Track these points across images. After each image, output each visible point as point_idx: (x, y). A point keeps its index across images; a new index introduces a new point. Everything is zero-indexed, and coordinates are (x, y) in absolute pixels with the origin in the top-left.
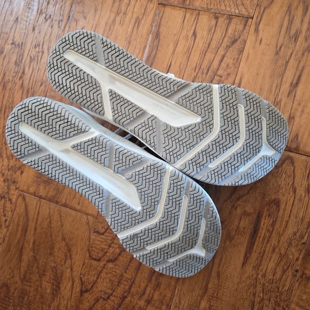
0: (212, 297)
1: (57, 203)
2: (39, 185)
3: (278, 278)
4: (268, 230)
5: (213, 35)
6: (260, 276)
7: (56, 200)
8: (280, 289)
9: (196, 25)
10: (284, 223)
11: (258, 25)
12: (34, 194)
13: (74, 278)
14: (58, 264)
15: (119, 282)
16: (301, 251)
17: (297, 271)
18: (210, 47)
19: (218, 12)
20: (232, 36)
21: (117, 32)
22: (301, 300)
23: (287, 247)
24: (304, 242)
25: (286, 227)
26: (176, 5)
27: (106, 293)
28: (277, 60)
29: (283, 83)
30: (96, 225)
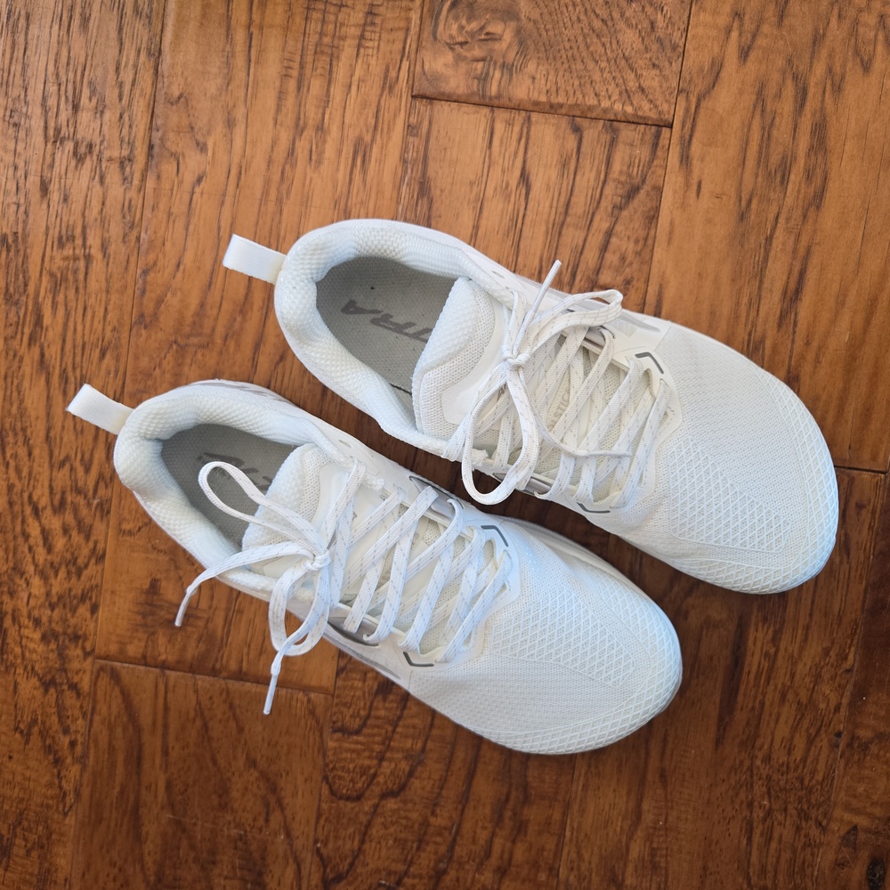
0: (655, 828)
1: (214, 672)
2: (153, 633)
3: (798, 759)
4: (767, 655)
5: (574, 178)
6: (758, 762)
7: (211, 666)
8: (806, 782)
9: (526, 152)
10: (800, 632)
11: (686, 144)
12: (143, 662)
13: (298, 854)
14: (248, 829)
15: (420, 841)
16: (842, 687)
17: (839, 735)
18: (570, 211)
19: (578, 113)
20: (623, 178)
21: (304, 185)
22: (855, 796)
23: (812, 686)
24: (848, 667)
25: (806, 640)
26: (463, 100)
27: (390, 873)
28: (743, 235)
29: (763, 294)
30: (335, 713)
